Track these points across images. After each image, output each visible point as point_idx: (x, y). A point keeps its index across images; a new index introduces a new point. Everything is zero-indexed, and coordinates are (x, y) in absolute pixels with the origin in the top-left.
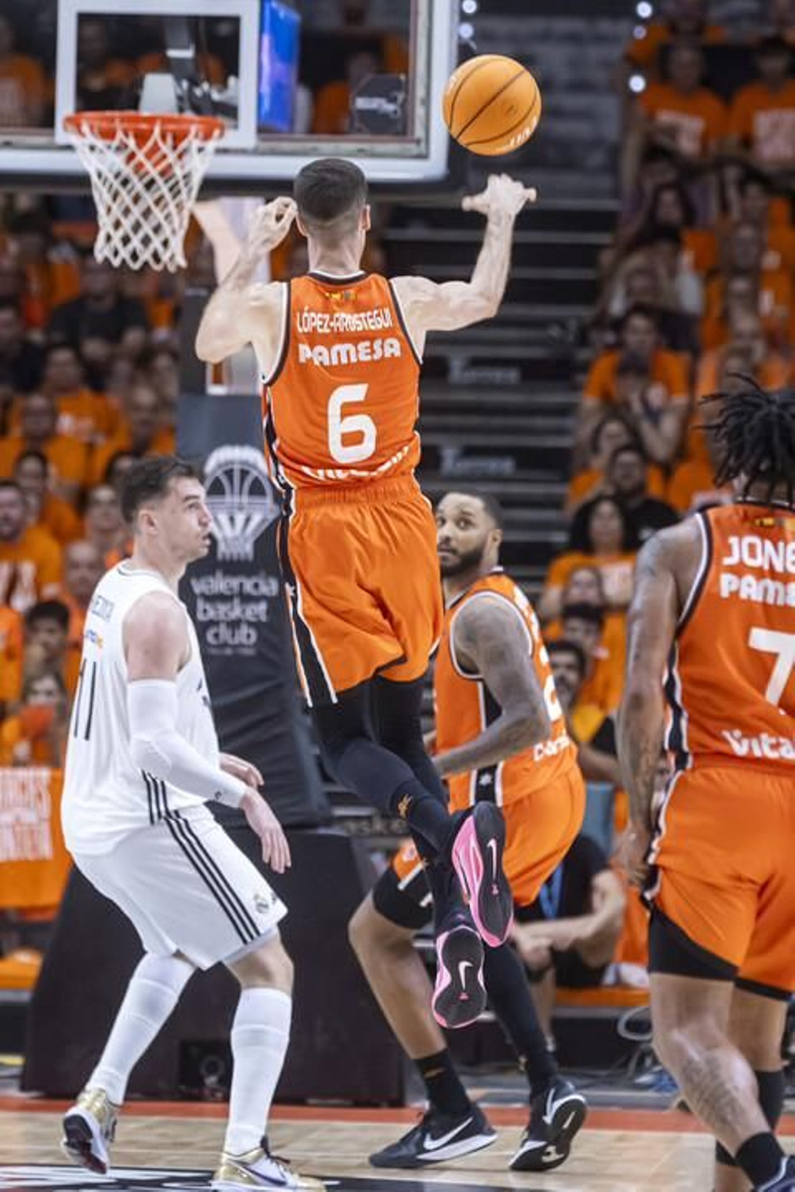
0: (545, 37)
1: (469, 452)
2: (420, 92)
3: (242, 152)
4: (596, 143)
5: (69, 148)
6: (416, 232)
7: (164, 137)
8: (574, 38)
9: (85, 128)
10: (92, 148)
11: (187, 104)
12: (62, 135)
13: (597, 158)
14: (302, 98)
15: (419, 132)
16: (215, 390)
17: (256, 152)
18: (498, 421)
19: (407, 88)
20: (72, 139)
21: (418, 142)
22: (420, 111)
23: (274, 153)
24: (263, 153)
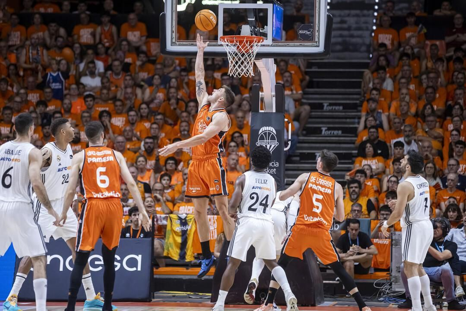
0: (349, 15)
1: (329, 129)
2: (317, 29)
3: (268, 46)
4: (364, 44)
5: (222, 45)
6: (314, 69)
7: (247, 42)
8: (357, 16)
9: (226, 40)
10: (227, 45)
11: (253, 33)
12: (220, 42)
13: (364, 48)
14: (284, 33)
15: (317, 40)
16: (261, 111)
17: (272, 46)
18: (337, 120)
19: (313, 27)
20: (223, 43)
21: (316, 42)
22: (317, 34)
23: (277, 46)
24: (274, 46)
